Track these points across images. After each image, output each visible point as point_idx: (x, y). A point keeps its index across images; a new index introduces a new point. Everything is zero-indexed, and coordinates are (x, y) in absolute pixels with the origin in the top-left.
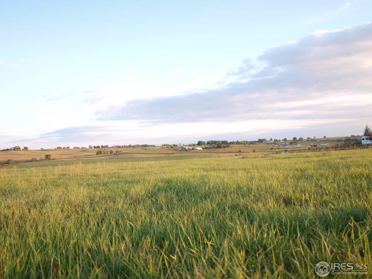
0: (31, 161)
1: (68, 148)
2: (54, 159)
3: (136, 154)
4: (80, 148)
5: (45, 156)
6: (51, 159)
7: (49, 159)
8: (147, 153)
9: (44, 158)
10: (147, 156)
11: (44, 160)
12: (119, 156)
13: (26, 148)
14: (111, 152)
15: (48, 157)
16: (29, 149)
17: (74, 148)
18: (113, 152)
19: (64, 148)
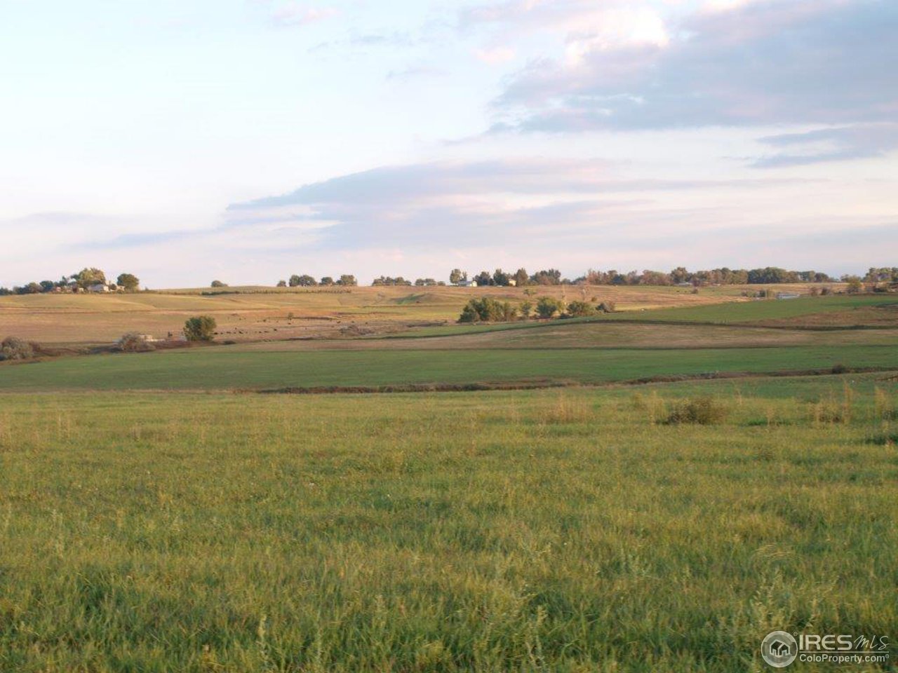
0: (115, 350)
1: (347, 281)
2: (228, 343)
3: (647, 328)
4: (408, 283)
5: (188, 325)
6: (215, 343)
7: (207, 341)
8: (708, 324)
9: (179, 330)
10: (703, 341)
11: (180, 345)
12: (555, 333)
13: (127, 281)
14: (546, 310)
15: (199, 330)
16: (141, 287)
17: (376, 282)
18: (554, 309)
19: (326, 281)
